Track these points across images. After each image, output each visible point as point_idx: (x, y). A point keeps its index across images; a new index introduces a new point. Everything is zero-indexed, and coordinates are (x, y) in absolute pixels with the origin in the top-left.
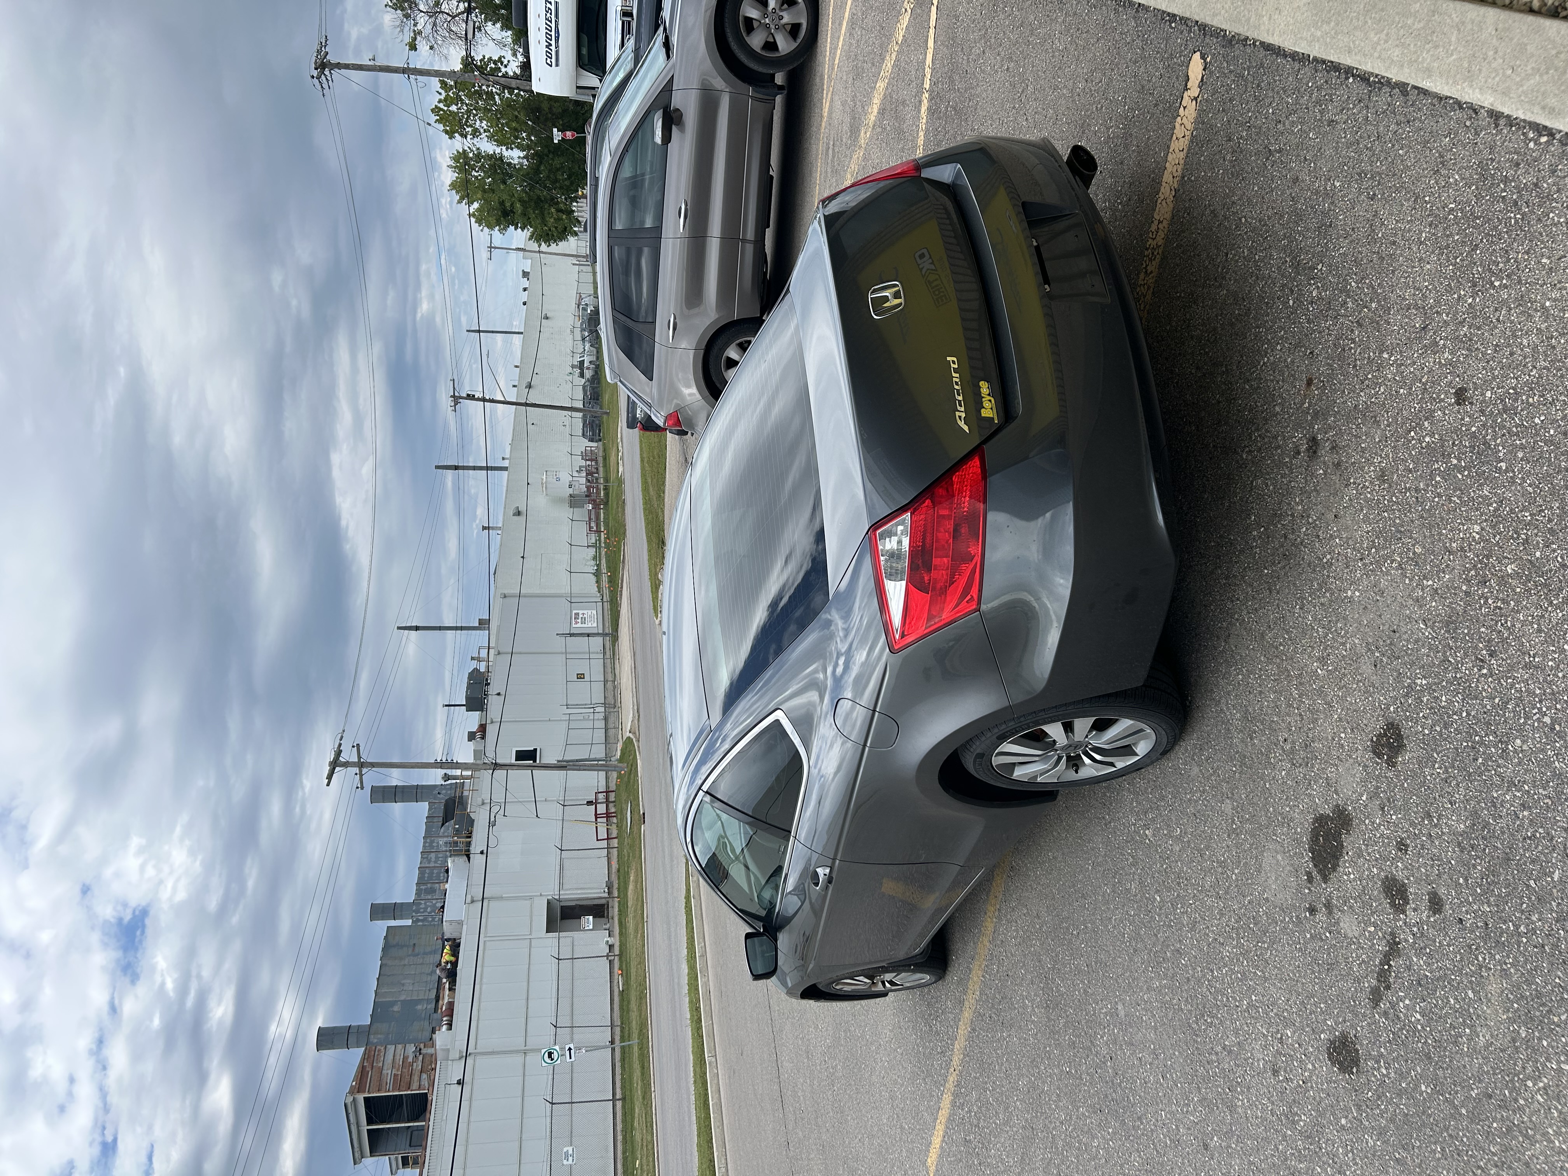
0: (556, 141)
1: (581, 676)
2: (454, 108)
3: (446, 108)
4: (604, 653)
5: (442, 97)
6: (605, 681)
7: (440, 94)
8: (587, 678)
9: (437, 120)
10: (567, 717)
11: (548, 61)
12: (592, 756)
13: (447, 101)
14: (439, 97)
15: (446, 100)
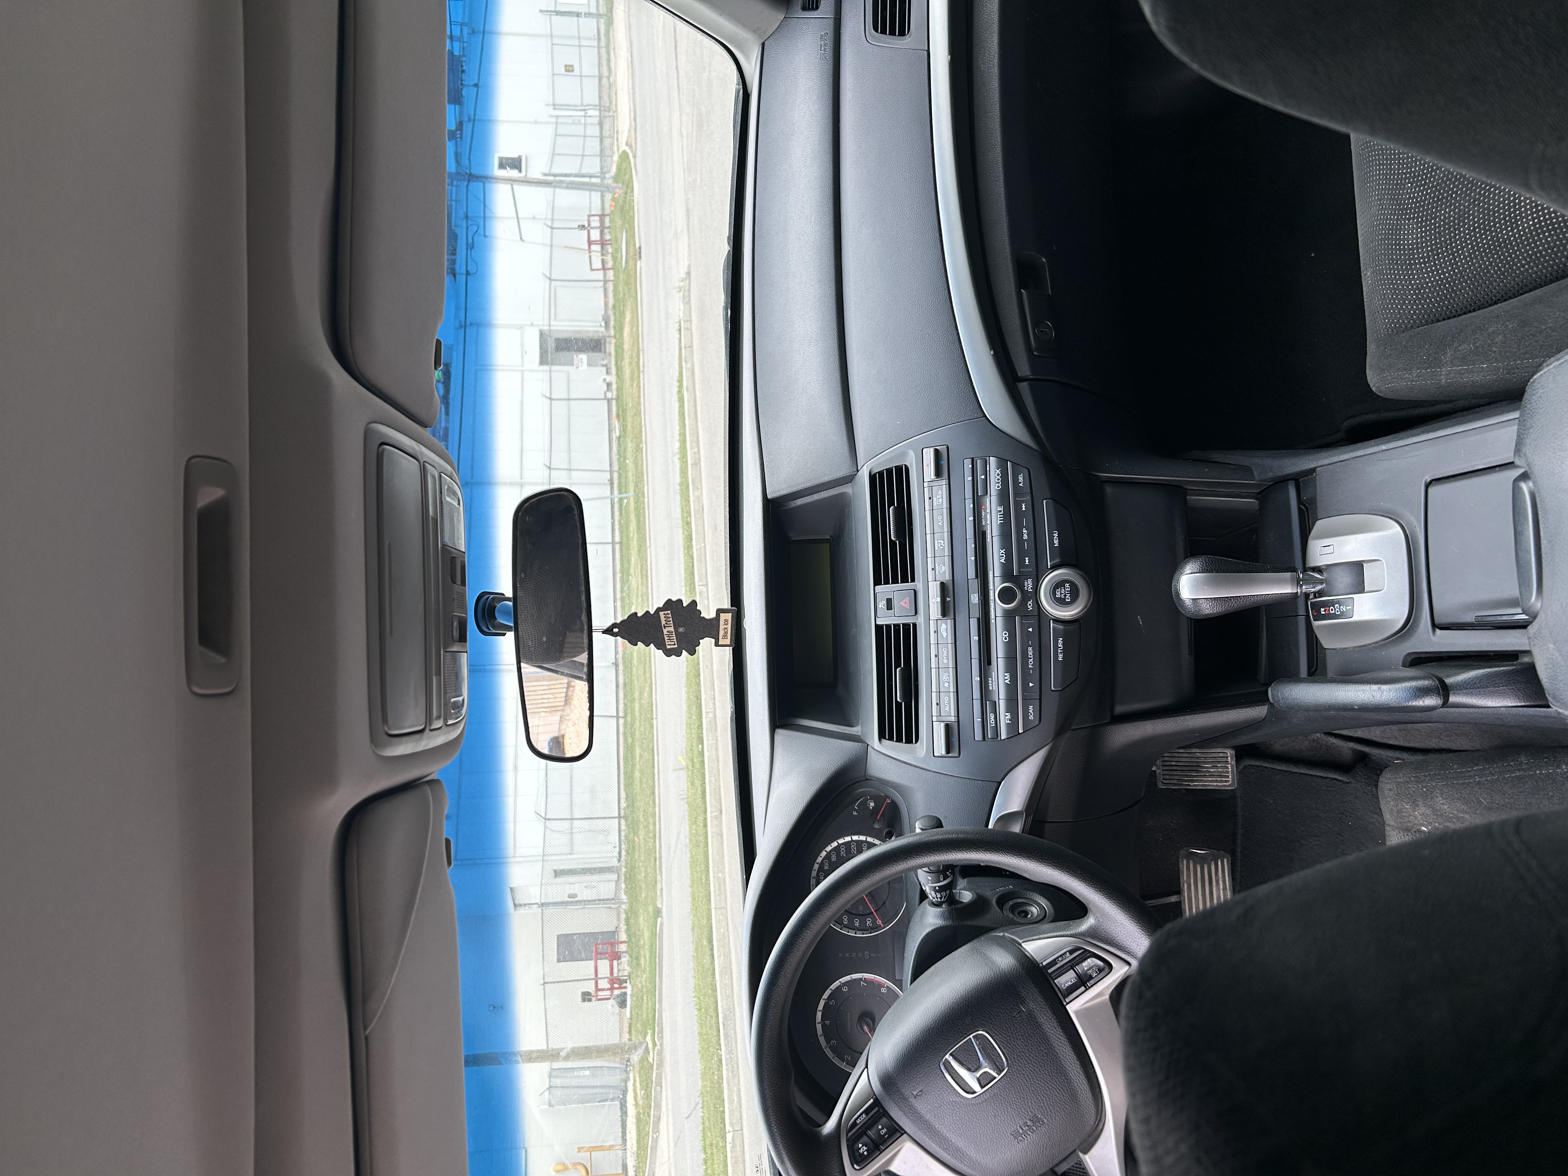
1: (569, 69)
4: (599, 40)
6: (600, 78)
8: (577, 71)
10: (554, 120)
12: (584, 171)
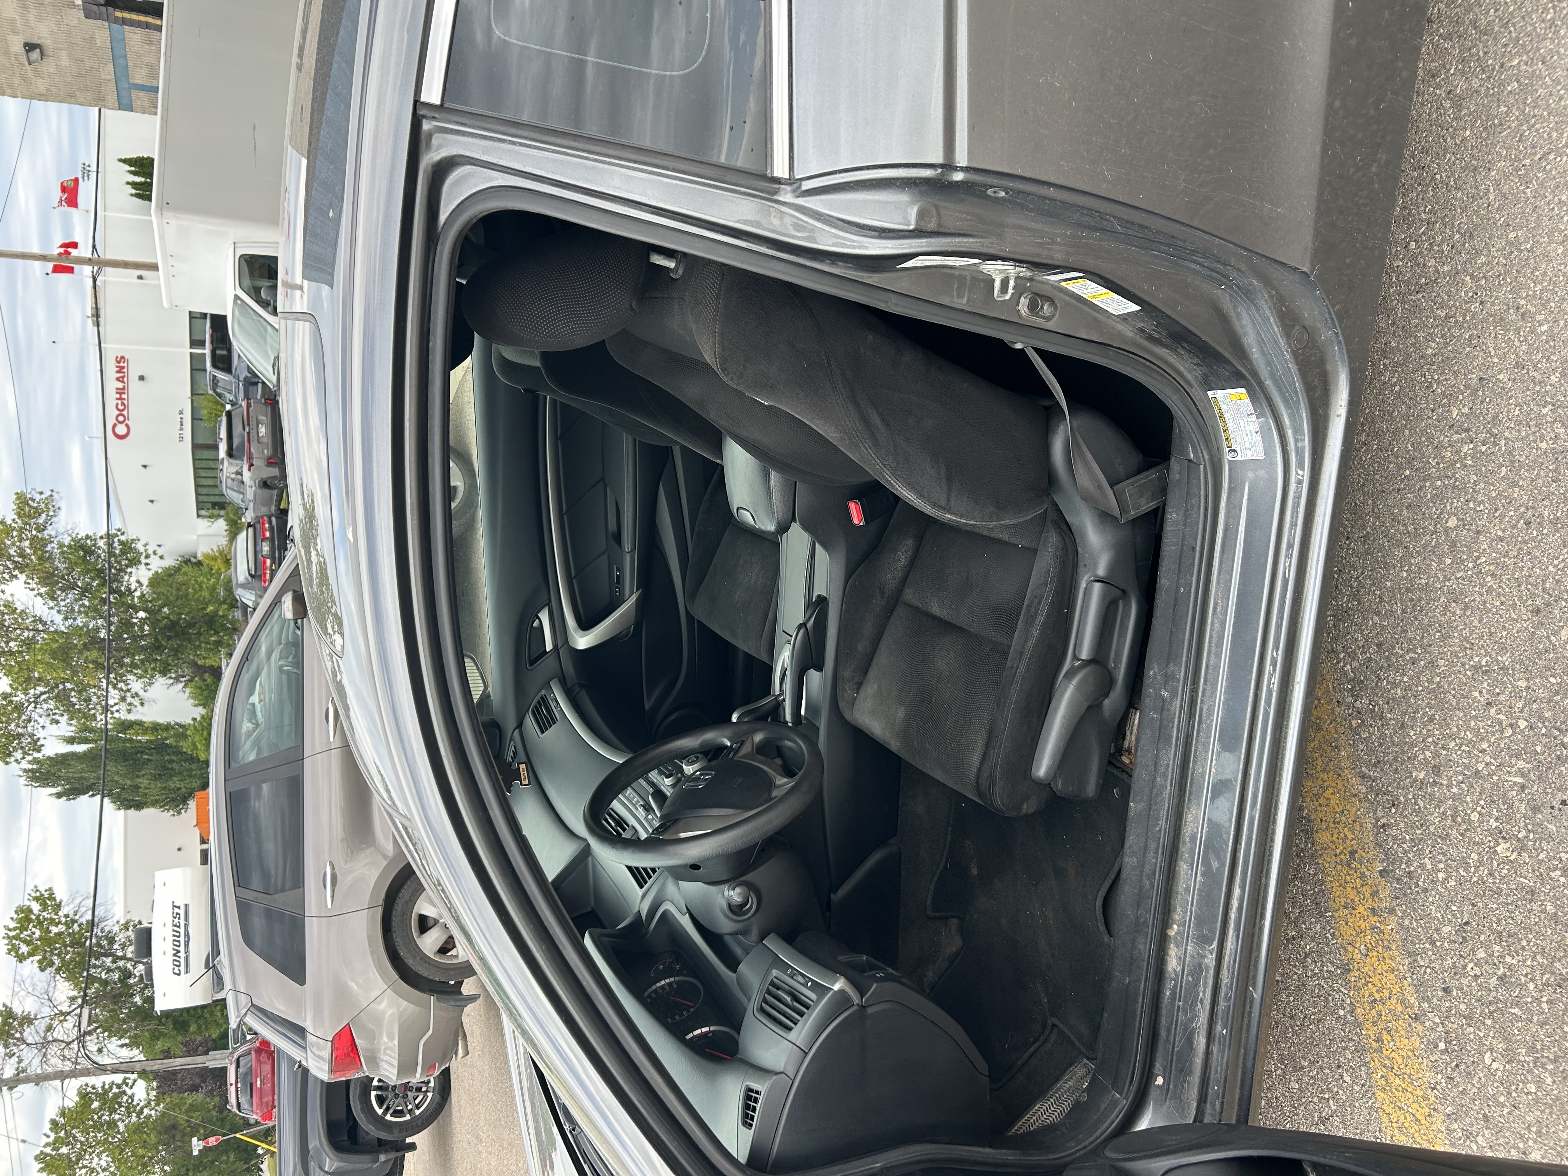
0: (196, 1153)
2: (64, 1150)
3: (54, 1153)
5: (51, 1140)
7: (48, 1136)
9: (41, 1169)
11: (176, 971)
13: (57, 1143)
14: (45, 1140)
15: (55, 1142)
